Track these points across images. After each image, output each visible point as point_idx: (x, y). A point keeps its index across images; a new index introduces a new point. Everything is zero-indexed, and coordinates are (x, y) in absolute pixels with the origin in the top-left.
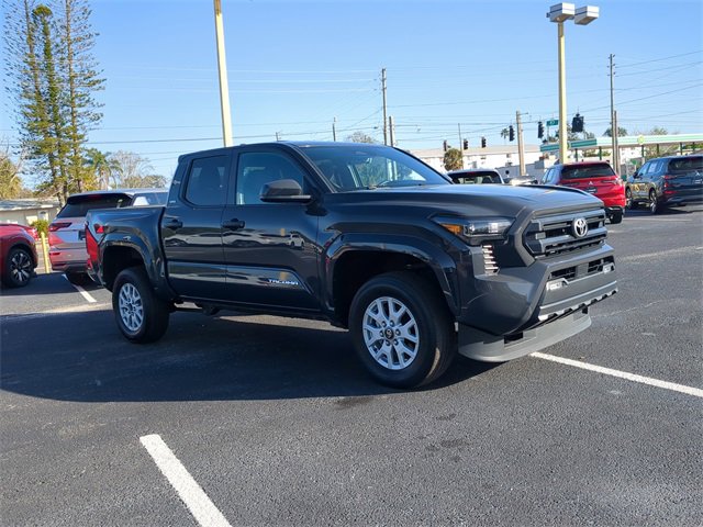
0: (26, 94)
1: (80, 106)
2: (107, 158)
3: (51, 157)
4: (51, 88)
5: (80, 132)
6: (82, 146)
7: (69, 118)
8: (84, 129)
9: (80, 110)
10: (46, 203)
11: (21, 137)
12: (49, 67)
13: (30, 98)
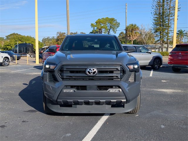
0: (156, 14)
1: (171, 17)
2: (184, 33)
3: (161, 33)
4: (163, 12)
5: (170, 25)
6: (170, 29)
7: (167, 20)
8: (171, 24)
9: (171, 18)
10: (158, 46)
11: (153, 26)
12: (163, 5)
13: (157, 15)
